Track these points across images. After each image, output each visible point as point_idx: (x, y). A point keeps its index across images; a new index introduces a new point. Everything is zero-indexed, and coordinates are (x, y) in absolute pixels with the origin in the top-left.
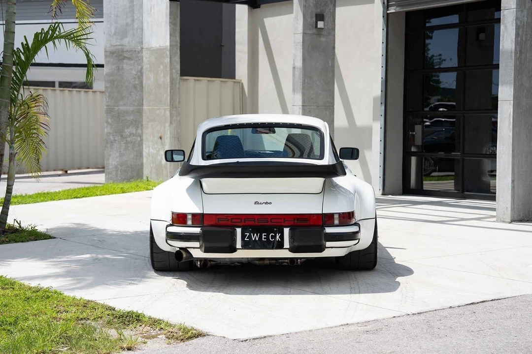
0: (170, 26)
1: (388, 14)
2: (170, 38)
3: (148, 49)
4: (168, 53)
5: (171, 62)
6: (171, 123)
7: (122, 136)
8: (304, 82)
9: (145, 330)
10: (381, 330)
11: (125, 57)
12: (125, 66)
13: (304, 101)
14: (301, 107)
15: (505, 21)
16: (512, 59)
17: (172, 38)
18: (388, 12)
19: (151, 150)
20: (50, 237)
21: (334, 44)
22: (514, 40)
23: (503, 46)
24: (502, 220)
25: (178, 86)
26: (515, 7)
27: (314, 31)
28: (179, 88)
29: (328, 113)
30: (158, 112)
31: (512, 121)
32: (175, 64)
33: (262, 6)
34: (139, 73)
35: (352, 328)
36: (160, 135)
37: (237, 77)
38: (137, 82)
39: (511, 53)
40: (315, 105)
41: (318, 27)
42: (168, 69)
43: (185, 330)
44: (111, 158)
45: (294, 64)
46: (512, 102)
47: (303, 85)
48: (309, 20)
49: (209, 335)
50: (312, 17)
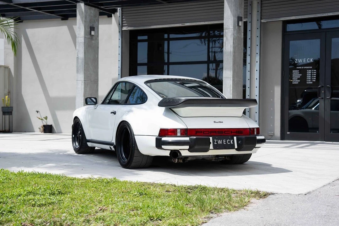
1: (122, 31)
8: (85, 65)
13: (85, 78)
14: (83, 81)
15: (227, 35)
16: (231, 56)
18: (123, 29)
21: (98, 45)
22: (232, 46)
23: (225, 49)
26: (232, 28)
27: (89, 36)
29: (95, 85)
31: (232, 89)
33: (24, 21)
39: (231, 52)
40: (90, 80)
41: (92, 34)
45: (78, 55)
46: (232, 79)
47: (84, 68)
48: (87, 30)
50: (88, 28)
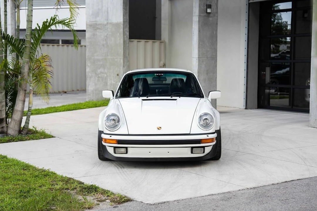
0: (123, 10)
2: (123, 17)
3: (111, 23)
4: (122, 26)
5: (123, 31)
6: (124, 67)
7: (96, 73)
8: (199, 43)
9: (99, 196)
10: (231, 198)
11: (98, 28)
12: (98, 33)
13: (199, 55)
14: (197, 58)
17: (124, 17)
18: (249, 2)
19: (113, 82)
20: (52, 136)
21: (217, 21)
24: (313, 126)
25: (127, 45)
27: (205, 14)
28: (128, 46)
29: (213, 61)
30: (116, 60)
32: (126, 32)
34: (106, 38)
35: (214, 197)
36: (117, 73)
37: (162, 39)
38: (104, 43)
40: (206, 57)
41: (208, 12)
42: (122, 35)
43: (121, 197)
44: (90, 86)
45: (193, 34)
47: (198, 46)
48: (203, 8)
49: (134, 201)
50: (204, 6)
